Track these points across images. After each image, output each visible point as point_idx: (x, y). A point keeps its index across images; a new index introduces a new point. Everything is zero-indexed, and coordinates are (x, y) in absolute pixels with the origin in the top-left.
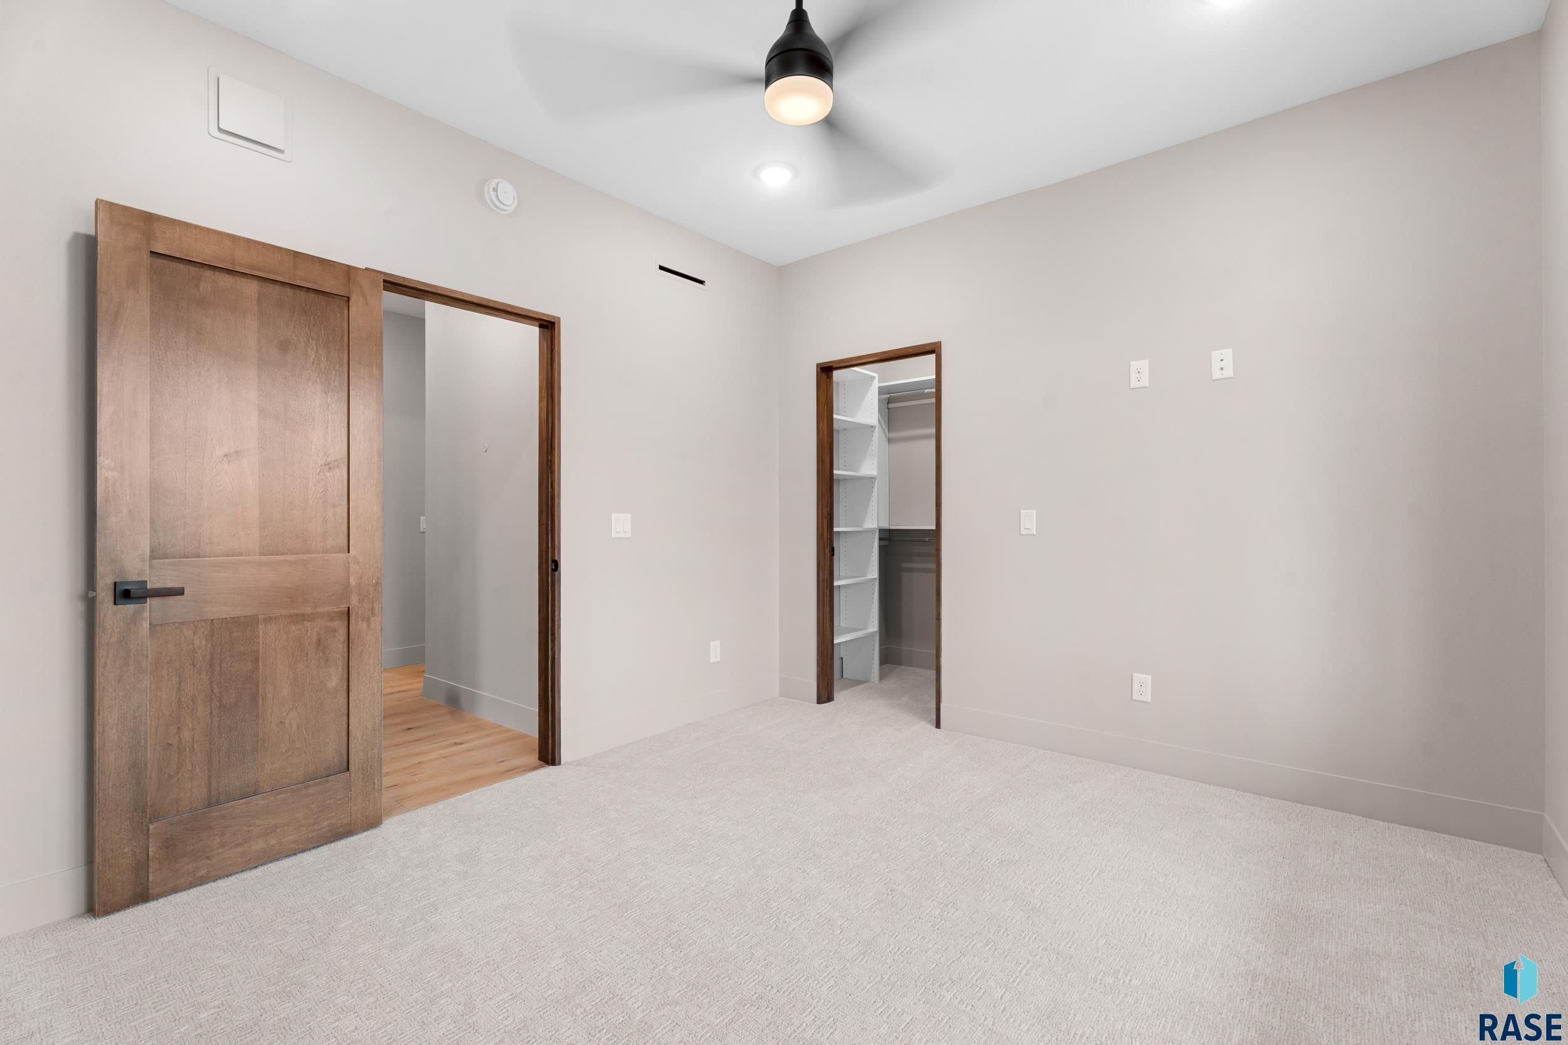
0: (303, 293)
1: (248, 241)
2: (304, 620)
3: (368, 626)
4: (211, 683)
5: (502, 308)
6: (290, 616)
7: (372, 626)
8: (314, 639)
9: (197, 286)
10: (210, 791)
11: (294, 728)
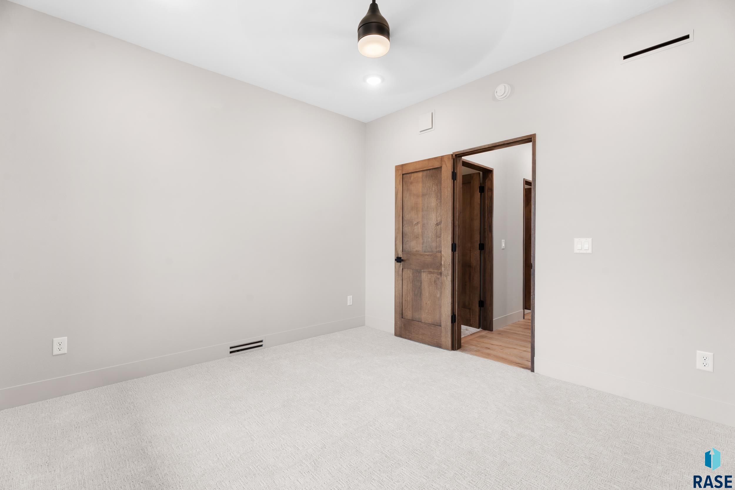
0: (432, 171)
1: (419, 161)
2: (431, 273)
3: (447, 279)
4: (413, 286)
5: (502, 144)
6: (429, 271)
7: (448, 279)
8: (434, 280)
9: (411, 179)
10: (412, 316)
11: (429, 306)
